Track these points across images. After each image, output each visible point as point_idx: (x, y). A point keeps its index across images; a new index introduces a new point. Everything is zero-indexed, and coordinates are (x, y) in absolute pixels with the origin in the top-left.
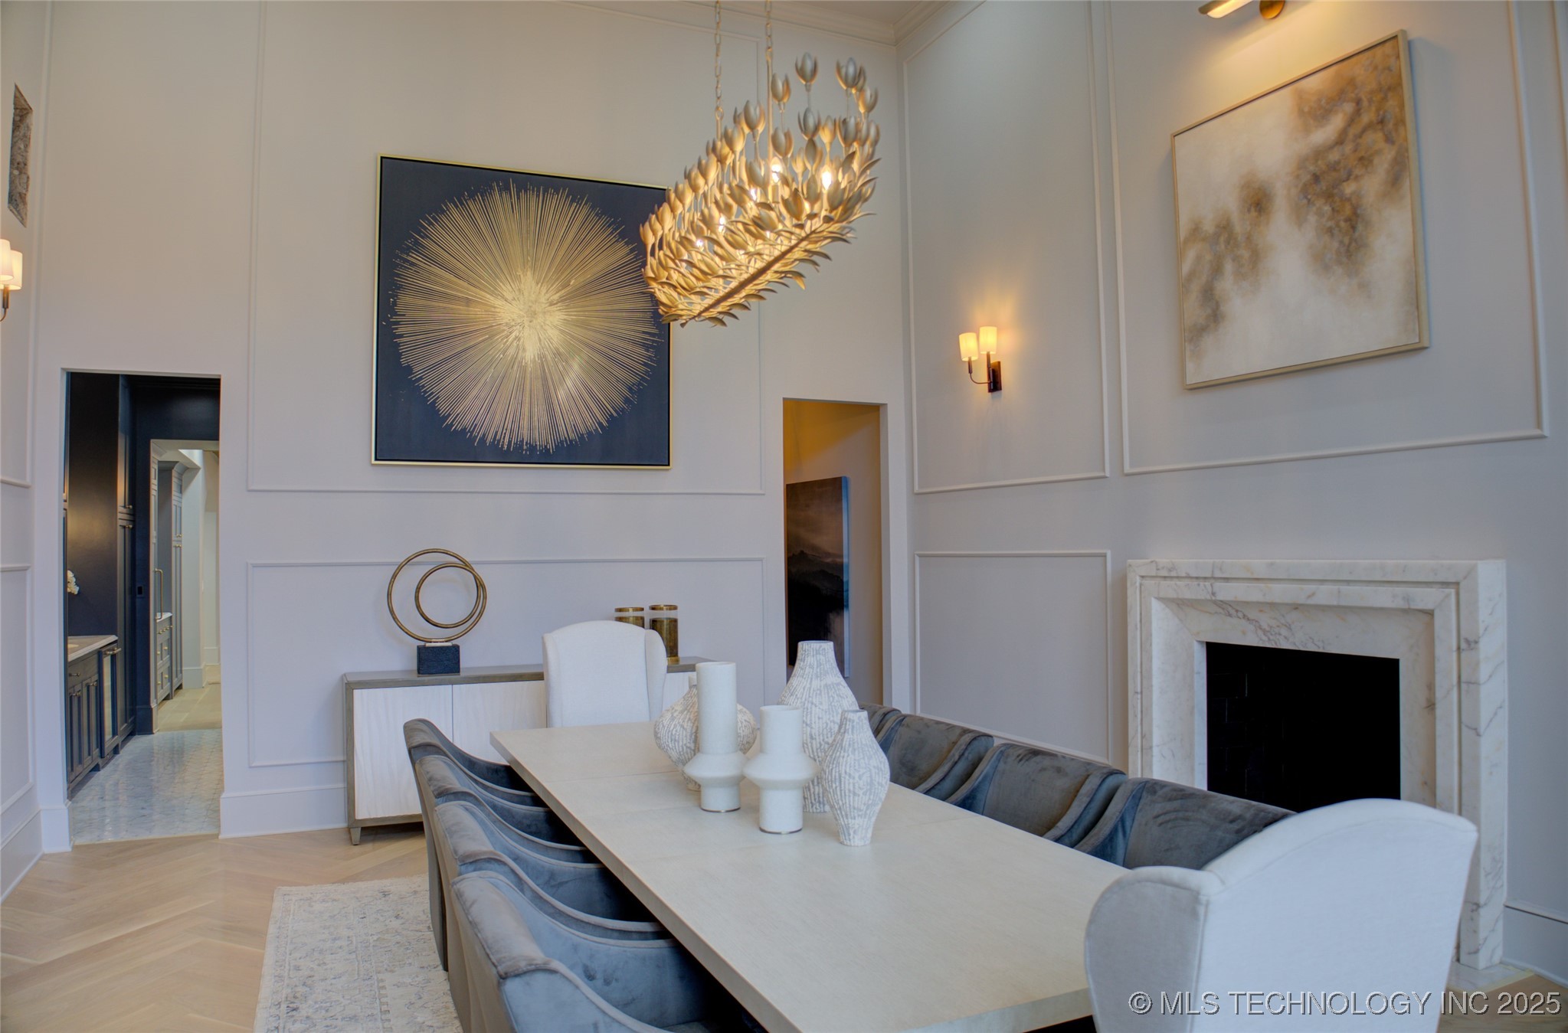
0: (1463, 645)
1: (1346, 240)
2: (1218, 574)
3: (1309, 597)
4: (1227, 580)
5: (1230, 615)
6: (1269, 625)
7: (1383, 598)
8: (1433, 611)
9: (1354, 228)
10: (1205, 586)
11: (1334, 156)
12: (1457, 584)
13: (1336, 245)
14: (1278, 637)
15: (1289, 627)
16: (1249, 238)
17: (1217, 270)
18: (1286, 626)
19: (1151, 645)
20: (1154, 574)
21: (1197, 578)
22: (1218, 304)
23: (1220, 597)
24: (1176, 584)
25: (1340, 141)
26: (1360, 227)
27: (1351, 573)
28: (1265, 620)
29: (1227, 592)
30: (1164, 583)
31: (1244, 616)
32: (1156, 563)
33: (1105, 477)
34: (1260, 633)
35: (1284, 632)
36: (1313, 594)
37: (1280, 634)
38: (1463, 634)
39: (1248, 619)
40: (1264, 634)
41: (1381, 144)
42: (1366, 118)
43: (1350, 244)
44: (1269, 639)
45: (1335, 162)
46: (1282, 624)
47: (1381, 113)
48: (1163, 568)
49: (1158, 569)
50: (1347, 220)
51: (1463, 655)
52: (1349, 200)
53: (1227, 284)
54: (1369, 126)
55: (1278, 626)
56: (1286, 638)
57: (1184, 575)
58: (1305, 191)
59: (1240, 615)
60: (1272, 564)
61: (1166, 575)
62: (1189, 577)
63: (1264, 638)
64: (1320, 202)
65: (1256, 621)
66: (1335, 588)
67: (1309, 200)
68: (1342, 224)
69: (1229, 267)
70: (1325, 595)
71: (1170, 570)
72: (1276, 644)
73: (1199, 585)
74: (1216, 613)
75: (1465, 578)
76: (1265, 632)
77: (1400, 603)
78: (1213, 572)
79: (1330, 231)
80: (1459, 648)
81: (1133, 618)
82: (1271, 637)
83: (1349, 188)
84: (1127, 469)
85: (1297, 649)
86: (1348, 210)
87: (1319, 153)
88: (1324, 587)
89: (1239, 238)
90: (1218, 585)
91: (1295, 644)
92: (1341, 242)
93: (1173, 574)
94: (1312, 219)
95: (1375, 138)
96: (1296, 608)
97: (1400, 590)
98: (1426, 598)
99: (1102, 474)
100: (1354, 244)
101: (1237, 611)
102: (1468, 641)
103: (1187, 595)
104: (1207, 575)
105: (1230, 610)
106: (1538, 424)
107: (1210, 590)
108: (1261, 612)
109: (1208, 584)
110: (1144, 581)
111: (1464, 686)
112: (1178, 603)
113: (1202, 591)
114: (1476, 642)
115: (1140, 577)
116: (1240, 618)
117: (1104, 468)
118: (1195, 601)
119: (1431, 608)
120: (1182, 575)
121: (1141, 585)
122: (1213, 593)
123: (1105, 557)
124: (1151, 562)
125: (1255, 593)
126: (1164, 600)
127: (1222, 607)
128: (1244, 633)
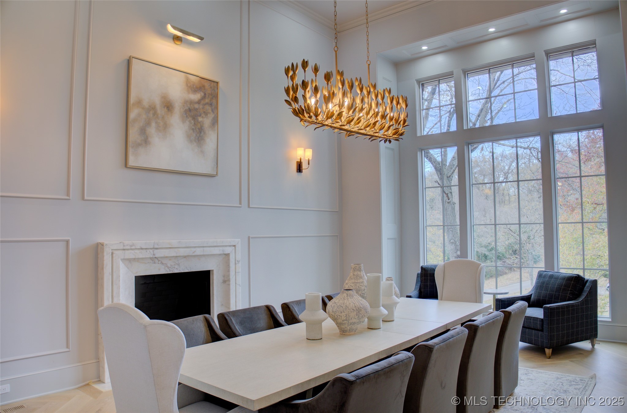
0: (237, 262)
1: (198, 135)
2: (156, 247)
3: (193, 253)
4: (159, 249)
5: (155, 263)
6: (171, 265)
8: (229, 254)
9: (200, 132)
10: (150, 251)
11: (196, 106)
12: (235, 246)
13: (194, 135)
14: (174, 269)
15: (179, 265)
16: (163, 118)
17: (148, 124)
18: (178, 264)
19: (119, 281)
20: (122, 248)
21: (146, 249)
22: (147, 137)
23: (156, 256)
24: (134, 252)
25: (199, 102)
26: (202, 133)
27: (207, 244)
28: (170, 263)
29: (159, 254)
30: (127, 252)
32: (123, 243)
33: (70, 199)
34: (166, 268)
35: (176, 267)
36: (195, 251)
37: (174, 268)
38: (237, 259)
39: (163, 264)
40: (168, 269)
41: (210, 111)
42: (207, 101)
44: (170, 270)
45: (196, 108)
46: (177, 264)
47: (211, 102)
48: (127, 245)
49: (124, 246)
50: (199, 129)
51: (237, 265)
52: (200, 123)
53: (152, 130)
54: (207, 104)
55: (174, 265)
56: (177, 269)
58: (186, 111)
59: (160, 262)
60: (180, 242)
61: (129, 248)
62: (141, 249)
64: (190, 119)
65: (166, 264)
66: (202, 249)
67: (187, 116)
68: (197, 129)
69: (153, 124)
70: (199, 252)
72: (172, 271)
73: (147, 252)
74: (149, 263)
75: (237, 244)
76: (168, 267)
77: (221, 252)
78: (154, 246)
79: (193, 129)
80: (235, 263)
82: (171, 269)
83: (200, 119)
84: (86, 198)
85: (180, 272)
86: (199, 126)
87: (191, 102)
88: (198, 249)
89: (159, 116)
90: (156, 251)
91: (180, 270)
92: (196, 135)
94: (187, 123)
95: (208, 108)
96: (185, 257)
97: (221, 248)
98: (228, 250)
99: (67, 197)
100: (200, 138)
102: (238, 261)
103: (141, 256)
104: (151, 247)
105: (156, 261)
106: (240, 204)
107: (152, 253)
108: (170, 260)
109: (151, 251)
110: (115, 252)
111: (237, 274)
112: (130, 260)
113: (148, 254)
114: (240, 261)
115: (112, 250)
116: (159, 264)
117: (68, 195)
118: (142, 259)
119: (229, 253)
120: (138, 248)
121: (112, 253)
122: (154, 255)
123: (67, 242)
124: (121, 243)
125: (172, 253)
126: (124, 260)
127: (154, 259)
128: (159, 269)
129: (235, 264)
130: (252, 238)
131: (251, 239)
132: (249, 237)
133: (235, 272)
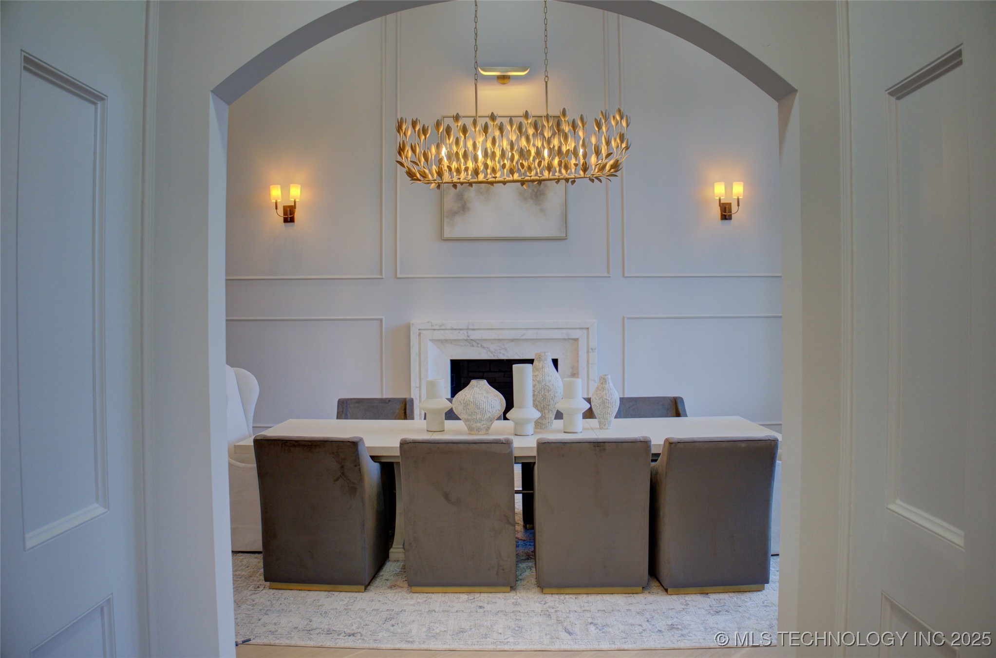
0: (590, 350)
1: (536, 190)
2: (471, 327)
3: (522, 336)
4: (474, 329)
5: (473, 346)
6: (494, 349)
7: (557, 334)
8: (578, 339)
10: (463, 333)
12: (588, 328)
13: (530, 191)
15: (505, 349)
19: (427, 363)
20: (430, 328)
21: (458, 329)
22: (465, 203)
23: (472, 338)
24: (445, 333)
27: (542, 325)
28: (493, 347)
29: (474, 335)
30: (436, 332)
31: (481, 346)
32: (431, 322)
33: (383, 278)
34: (489, 353)
35: (502, 352)
36: (524, 335)
37: (500, 353)
38: (590, 346)
39: (483, 347)
43: (537, 192)
48: (436, 325)
49: (432, 326)
55: (499, 349)
56: (503, 354)
57: (450, 328)
59: (479, 345)
61: (439, 328)
62: (452, 329)
63: (491, 355)
65: (488, 348)
66: (535, 331)
70: (530, 334)
71: (441, 326)
72: (498, 357)
73: (459, 332)
74: (465, 345)
75: (592, 326)
76: (492, 353)
77: (565, 337)
78: (468, 326)
81: (414, 351)
82: (495, 354)
84: (399, 276)
90: (471, 332)
91: (508, 357)
93: (443, 328)
96: (513, 341)
97: (565, 331)
98: (575, 334)
99: (380, 277)
100: (539, 192)
101: (478, 344)
102: (592, 349)
103: (451, 337)
104: (465, 328)
105: (475, 344)
106: (608, 272)
107: (466, 335)
108: (492, 343)
109: (465, 332)
110: (422, 332)
111: (590, 366)
112: (443, 342)
113: (462, 336)
114: (595, 349)
115: (419, 330)
116: (478, 347)
117: (381, 274)
118: (455, 340)
119: (577, 337)
120: (448, 328)
121: (420, 334)
122: (468, 336)
123: (381, 320)
124: (428, 322)
125: (493, 335)
126: (433, 340)
127: (470, 342)
128: (480, 354)
129: (588, 352)
130: (628, 318)
131: (626, 320)
132: (624, 317)
133: (588, 362)
